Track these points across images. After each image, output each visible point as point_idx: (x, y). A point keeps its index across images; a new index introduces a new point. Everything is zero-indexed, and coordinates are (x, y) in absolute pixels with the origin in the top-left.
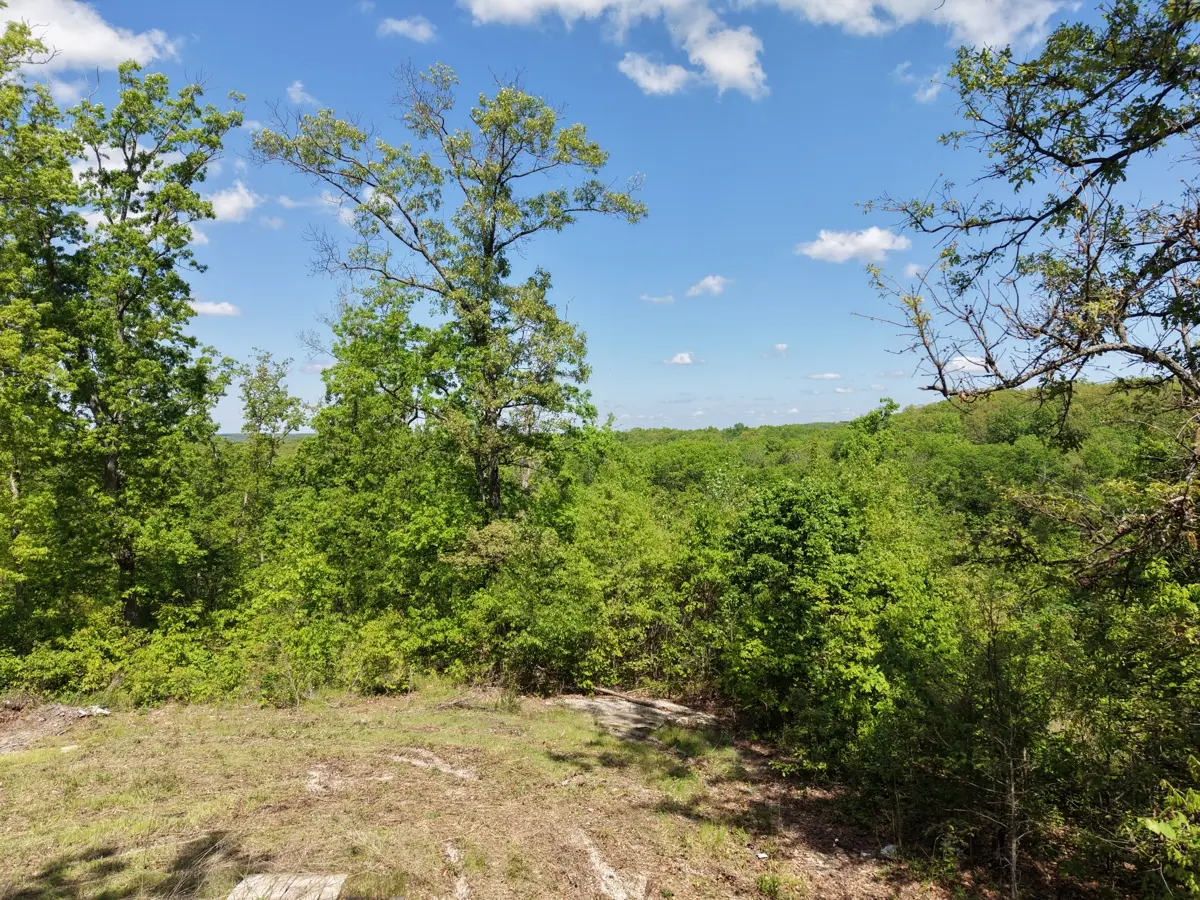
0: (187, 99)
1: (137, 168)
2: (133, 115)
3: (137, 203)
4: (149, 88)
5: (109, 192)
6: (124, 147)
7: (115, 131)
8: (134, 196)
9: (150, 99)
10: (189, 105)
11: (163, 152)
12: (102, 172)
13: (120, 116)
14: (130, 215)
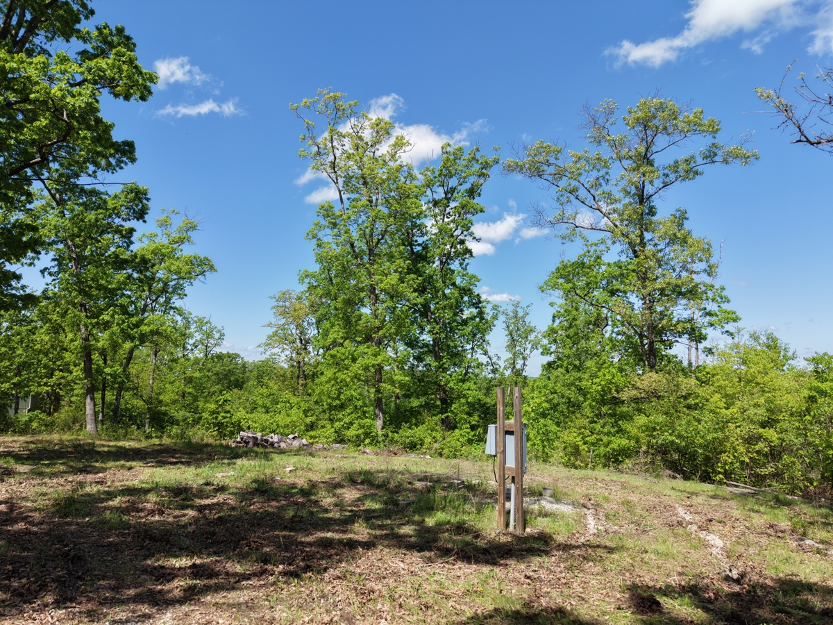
0: (472, 155)
1: (449, 195)
2: (447, 169)
3: (449, 213)
4: (454, 154)
5: (437, 210)
6: (443, 186)
7: (440, 179)
8: (448, 210)
9: (454, 160)
10: (473, 158)
11: (461, 185)
12: (434, 200)
13: (442, 171)
14: (446, 220)
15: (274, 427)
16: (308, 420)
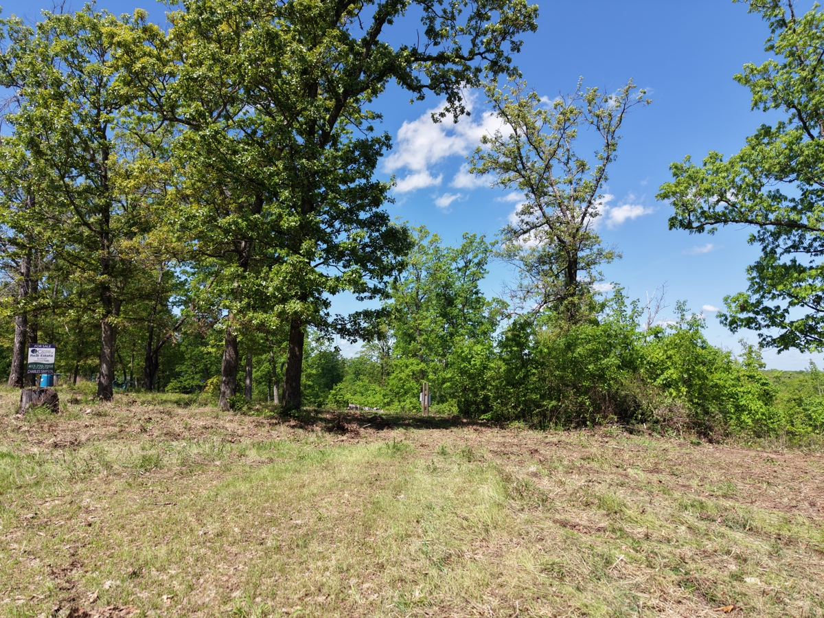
15: (366, 403)
16: (386, 401)
